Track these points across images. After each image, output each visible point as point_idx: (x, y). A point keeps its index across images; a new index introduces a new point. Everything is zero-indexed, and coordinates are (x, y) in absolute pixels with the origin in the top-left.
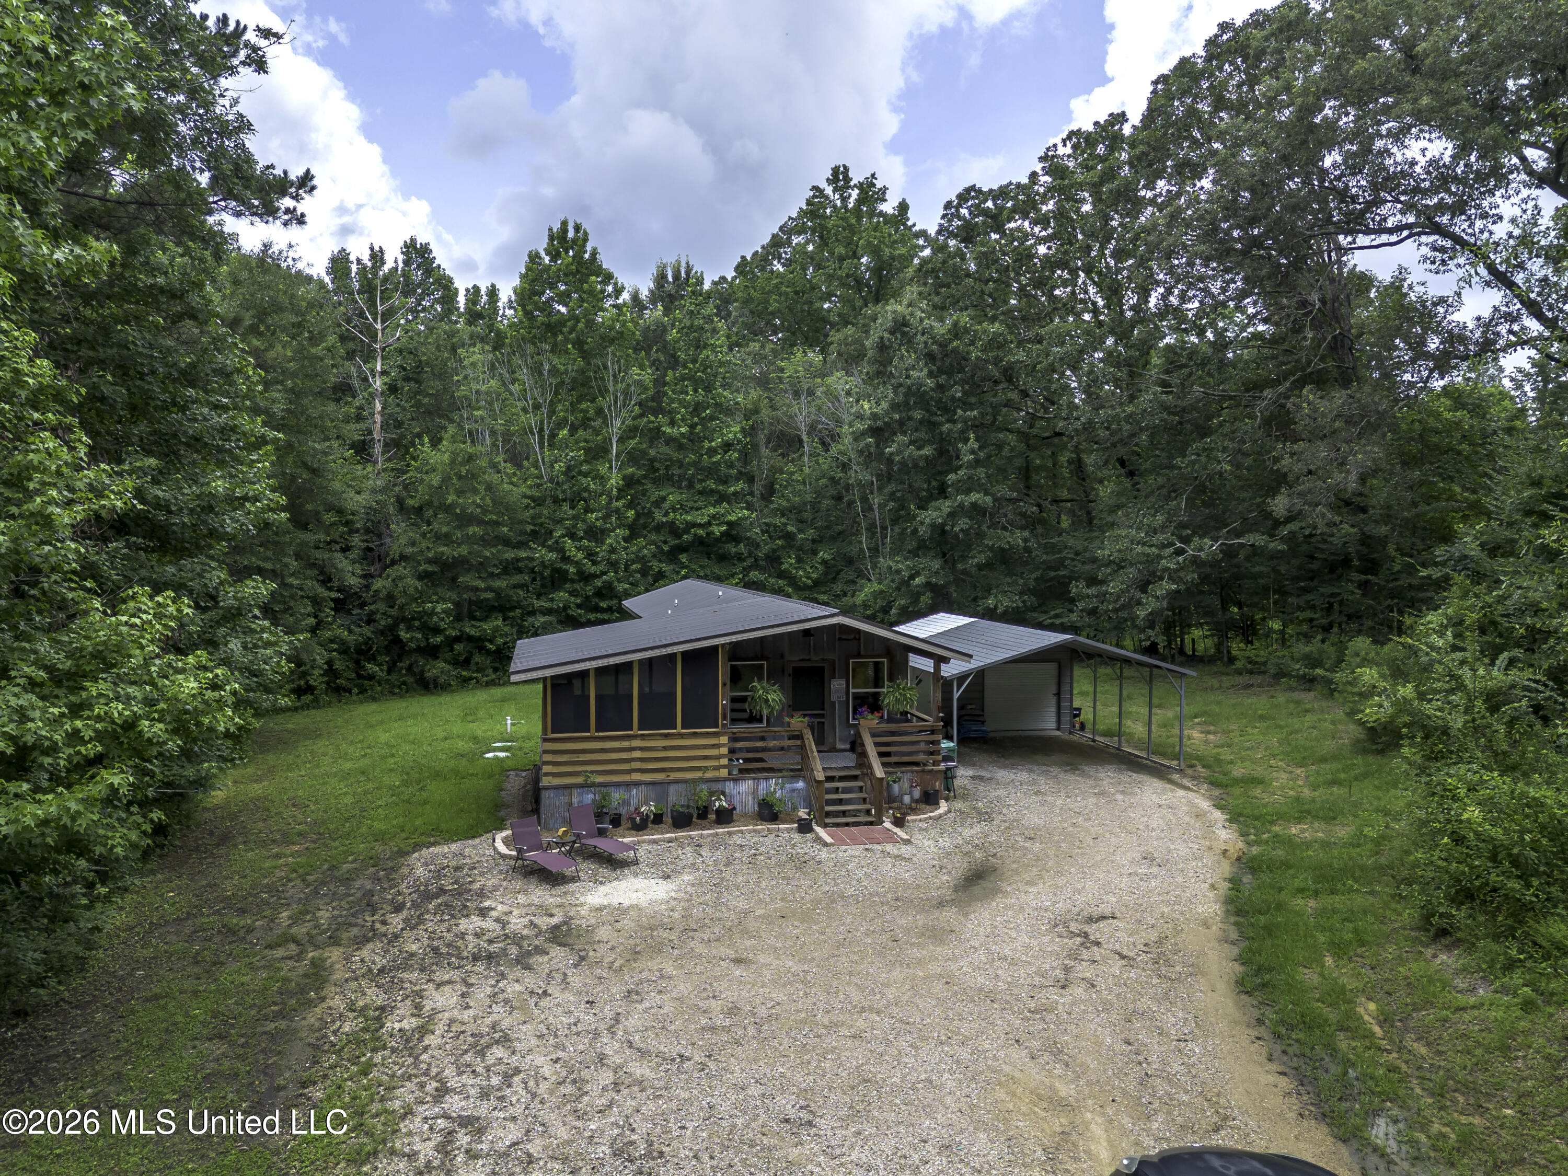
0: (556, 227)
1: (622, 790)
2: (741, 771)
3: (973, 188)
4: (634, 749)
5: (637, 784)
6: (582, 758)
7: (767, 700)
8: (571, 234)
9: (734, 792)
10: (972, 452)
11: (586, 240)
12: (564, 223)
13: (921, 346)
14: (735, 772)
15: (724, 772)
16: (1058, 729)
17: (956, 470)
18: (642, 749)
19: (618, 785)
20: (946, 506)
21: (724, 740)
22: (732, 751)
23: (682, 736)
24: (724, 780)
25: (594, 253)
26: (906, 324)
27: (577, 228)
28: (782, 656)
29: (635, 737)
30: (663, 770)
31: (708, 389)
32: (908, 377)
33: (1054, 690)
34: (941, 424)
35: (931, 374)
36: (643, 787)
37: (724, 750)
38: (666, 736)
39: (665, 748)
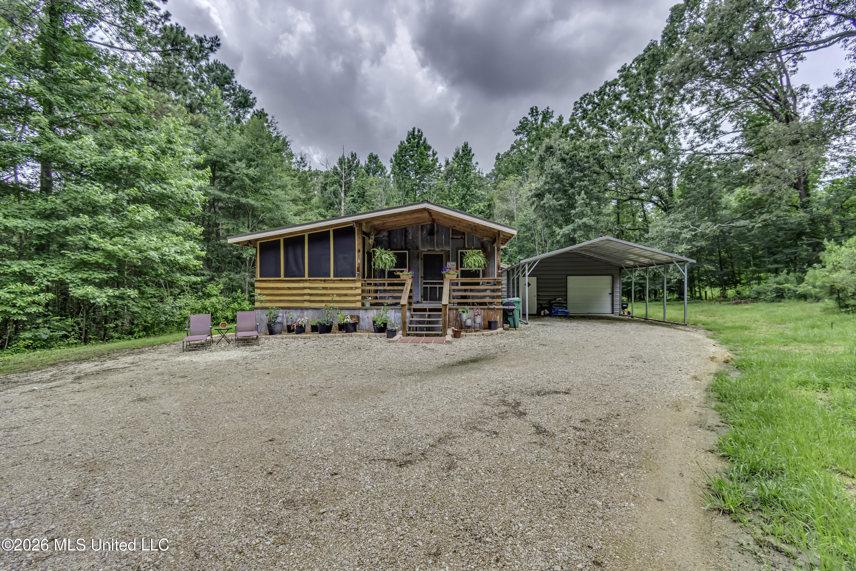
0: (411, 130)
1: (299, 311)
2: (372, 305)
3: (587, 94)
4: (305, 288)
5: (307, 309)
6: (276, 292)
7: (381, 259)
8: (416, 133)
9: (365, 317)
10: (583, 199)
11: (422, 135)
12: (414, 129)
13: (559, 155)
14: (368, 305)
15: (359, 305)
16: (613, 313)
17: (575, 208)
18: (310, 288)
19: (296, 308)
20: (571, 227)
21: (359, 284)
22: (363, 291)
23: (333, 281)
24: (359, 309)
25: (425, 140)
26: (551, 147)
27: (419, 131)
28: (417, 248)
29: (306, 281)
30: (323, 301)
31: (468, 189)
32: (552, 169)
33: (610, 291)
34: (568, 190)
35: (563, 167)
36: (310, 311)
37: (359, 291)
38: (325, 281)
39: (324, 288)
